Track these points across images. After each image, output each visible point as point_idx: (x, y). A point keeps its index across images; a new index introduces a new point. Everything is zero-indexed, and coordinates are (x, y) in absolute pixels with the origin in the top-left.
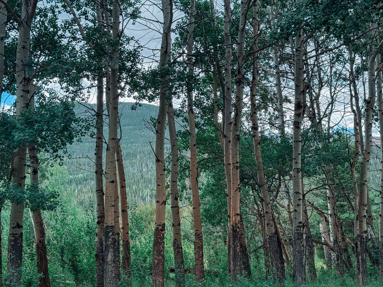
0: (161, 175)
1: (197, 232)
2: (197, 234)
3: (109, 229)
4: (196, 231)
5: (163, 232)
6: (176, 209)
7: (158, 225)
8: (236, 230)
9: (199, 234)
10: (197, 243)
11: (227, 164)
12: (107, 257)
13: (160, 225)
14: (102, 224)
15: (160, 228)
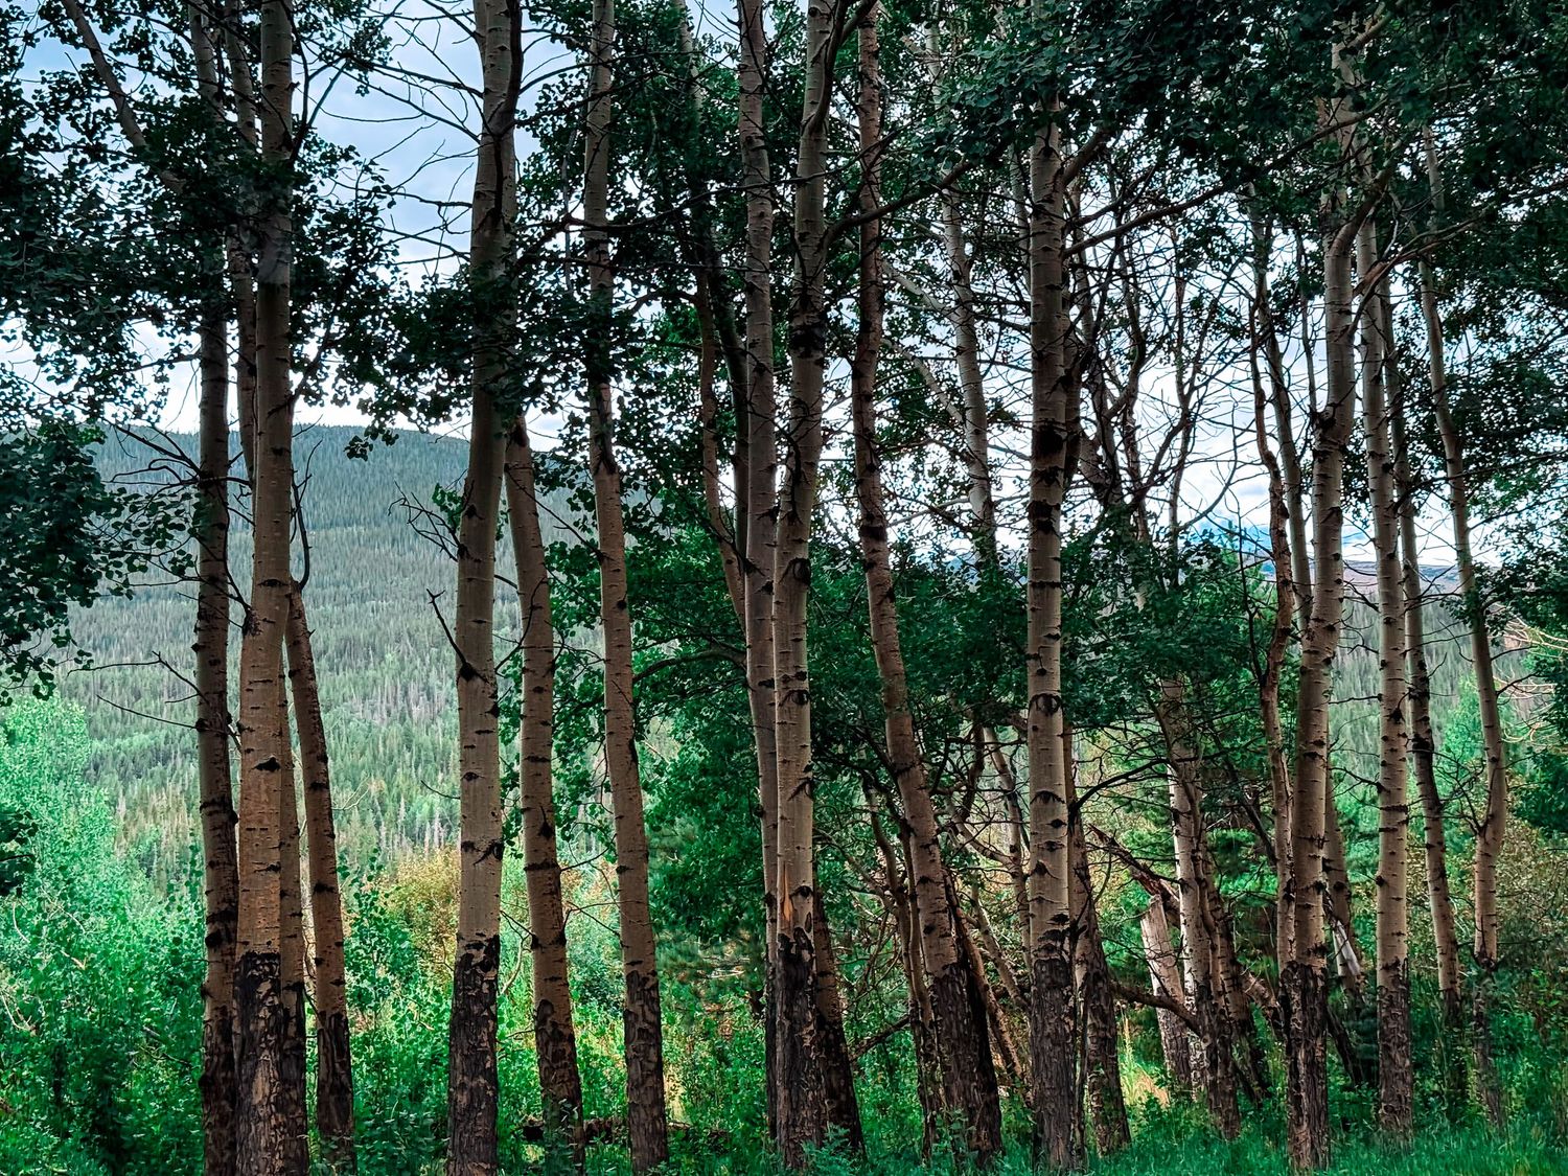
0: (479, 732)
1: (635, 968)
2: (635, 978)
3: (256, 967)
4: (632, 964)
5: (490, 975)
6: (548, 874)
7: (468, 946)
8: (799, 956)
9: (646, 980)
10: (636, 1016)
11: (761, 684)
12: (250, 1087)
13: (478, 946)
14: (227, 946)
15: (480, 956)
